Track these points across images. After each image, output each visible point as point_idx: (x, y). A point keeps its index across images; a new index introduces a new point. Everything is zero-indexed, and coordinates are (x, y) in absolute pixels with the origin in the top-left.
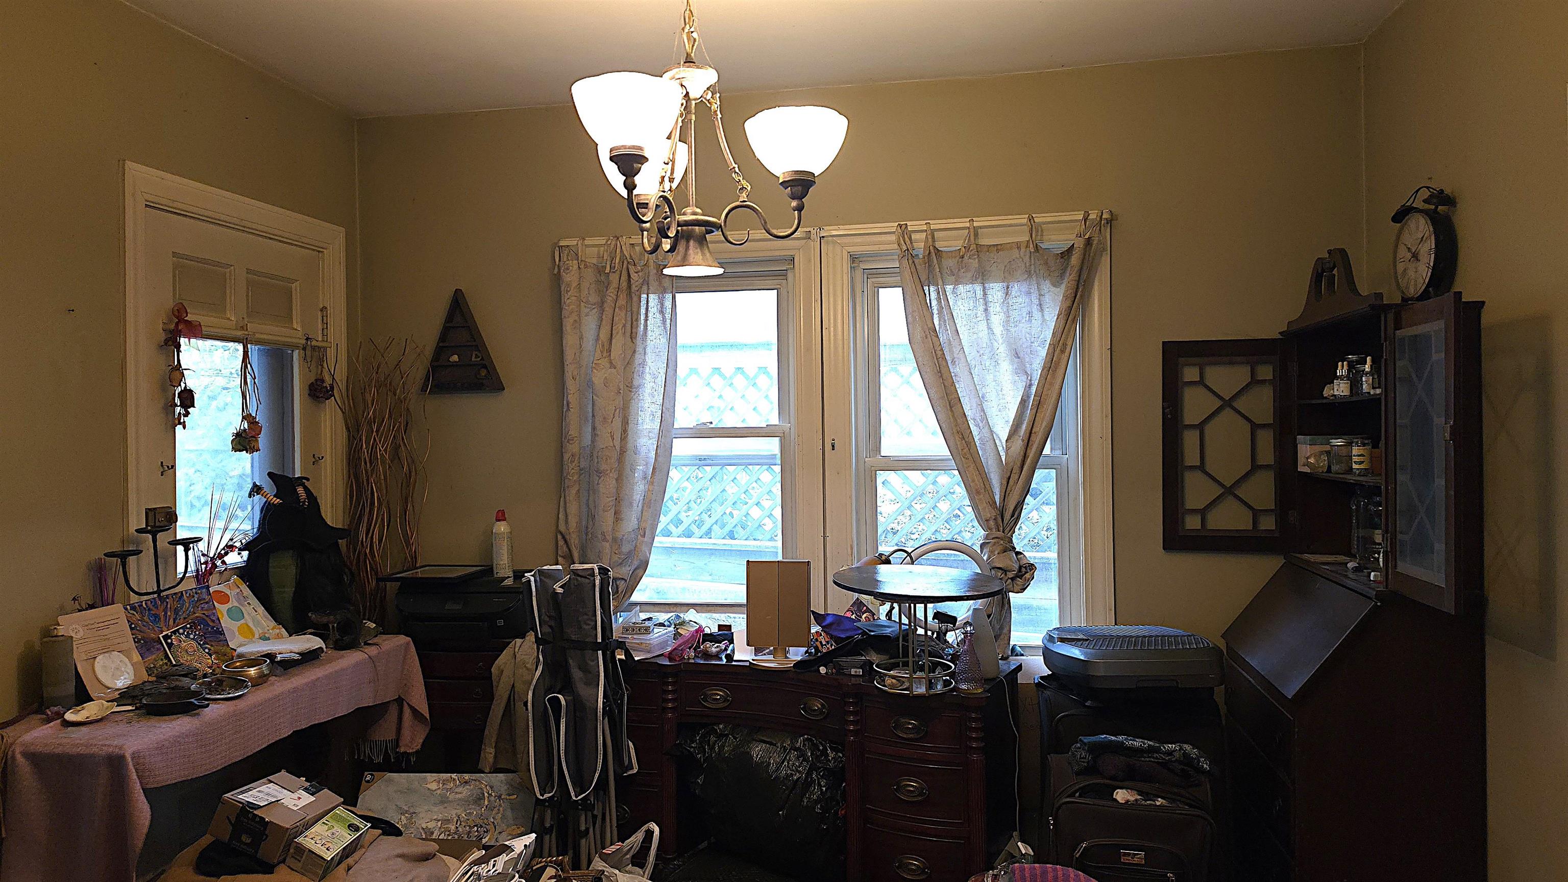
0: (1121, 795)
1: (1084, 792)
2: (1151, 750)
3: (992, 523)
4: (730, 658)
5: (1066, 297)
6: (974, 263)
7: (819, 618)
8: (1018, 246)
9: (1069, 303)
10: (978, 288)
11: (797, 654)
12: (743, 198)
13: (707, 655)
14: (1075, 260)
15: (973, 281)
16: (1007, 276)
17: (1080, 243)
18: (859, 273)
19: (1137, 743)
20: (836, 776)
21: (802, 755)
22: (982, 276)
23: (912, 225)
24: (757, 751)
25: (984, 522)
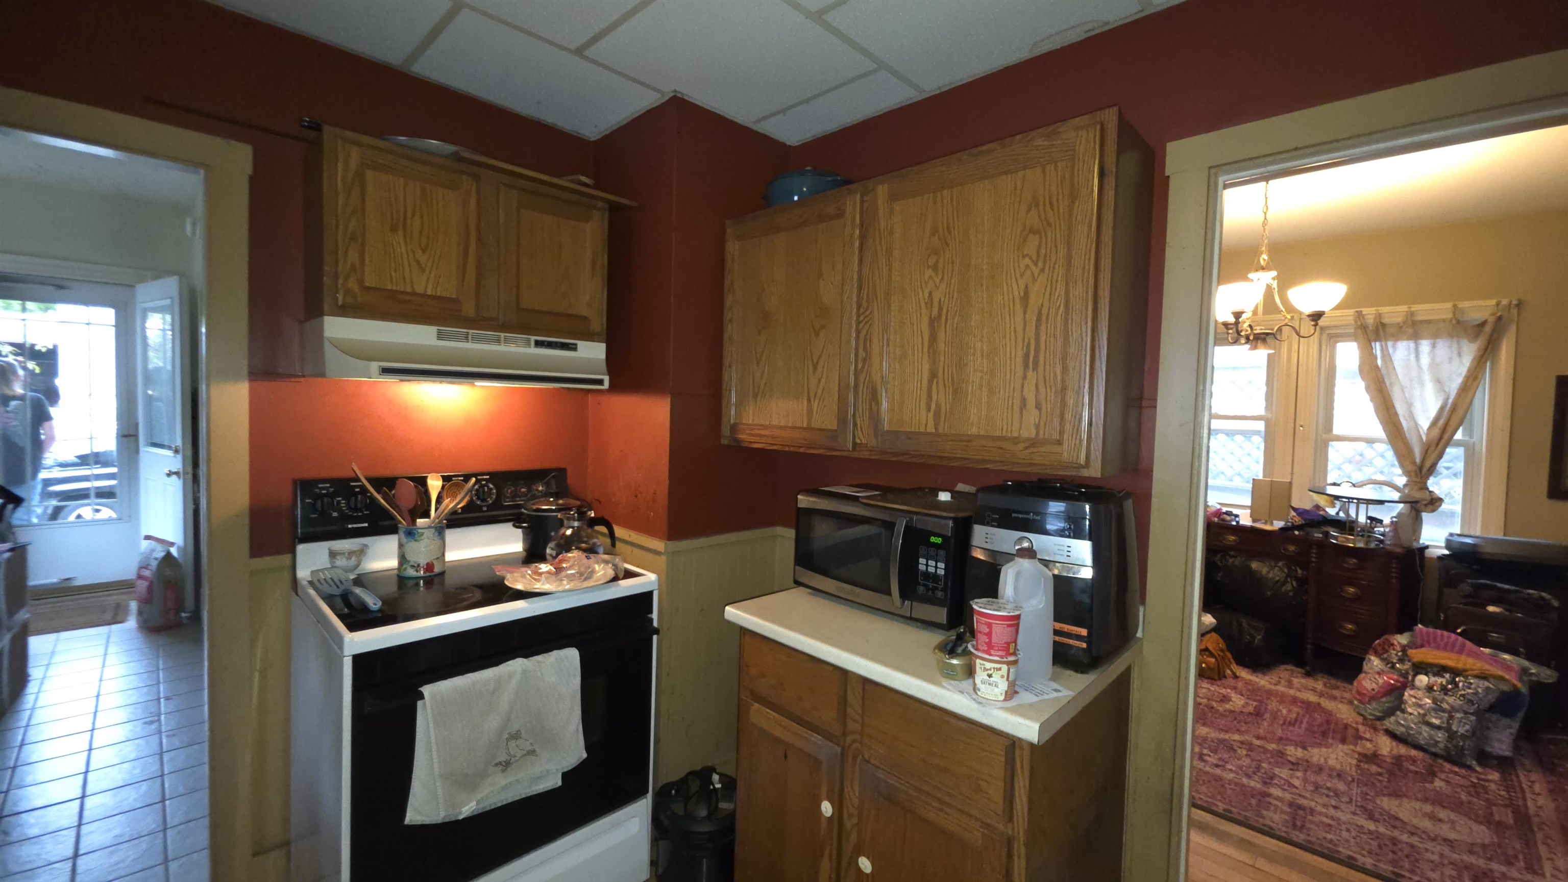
0: (1491, 609)
1: (1465, 604)
2: (1516, 592)
3: (1413, 474)
4: (1238, 522)
5: (1479, 349)
6: (1410, 331)
7: (1295, 509)
8: (1444, 321)
9: (1481, 353)
10: (1412, 344)
11: (1278, 525)
12: (1286, 321)
13: (1223, 520)
14: (1488, 329)
15: (1409, 339)
16: (1435, 336)
17: (1492, 320)
18: (1324, 337)
19: (1507, 587)
20: (1303, 582)
21: (1281, 570)
22: (1415, 337)
23: (1365, 311)
24: (1254, 565)
25: (1406, 473)
